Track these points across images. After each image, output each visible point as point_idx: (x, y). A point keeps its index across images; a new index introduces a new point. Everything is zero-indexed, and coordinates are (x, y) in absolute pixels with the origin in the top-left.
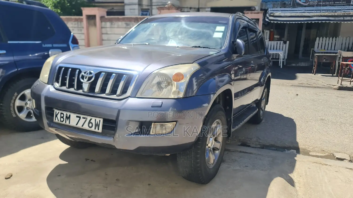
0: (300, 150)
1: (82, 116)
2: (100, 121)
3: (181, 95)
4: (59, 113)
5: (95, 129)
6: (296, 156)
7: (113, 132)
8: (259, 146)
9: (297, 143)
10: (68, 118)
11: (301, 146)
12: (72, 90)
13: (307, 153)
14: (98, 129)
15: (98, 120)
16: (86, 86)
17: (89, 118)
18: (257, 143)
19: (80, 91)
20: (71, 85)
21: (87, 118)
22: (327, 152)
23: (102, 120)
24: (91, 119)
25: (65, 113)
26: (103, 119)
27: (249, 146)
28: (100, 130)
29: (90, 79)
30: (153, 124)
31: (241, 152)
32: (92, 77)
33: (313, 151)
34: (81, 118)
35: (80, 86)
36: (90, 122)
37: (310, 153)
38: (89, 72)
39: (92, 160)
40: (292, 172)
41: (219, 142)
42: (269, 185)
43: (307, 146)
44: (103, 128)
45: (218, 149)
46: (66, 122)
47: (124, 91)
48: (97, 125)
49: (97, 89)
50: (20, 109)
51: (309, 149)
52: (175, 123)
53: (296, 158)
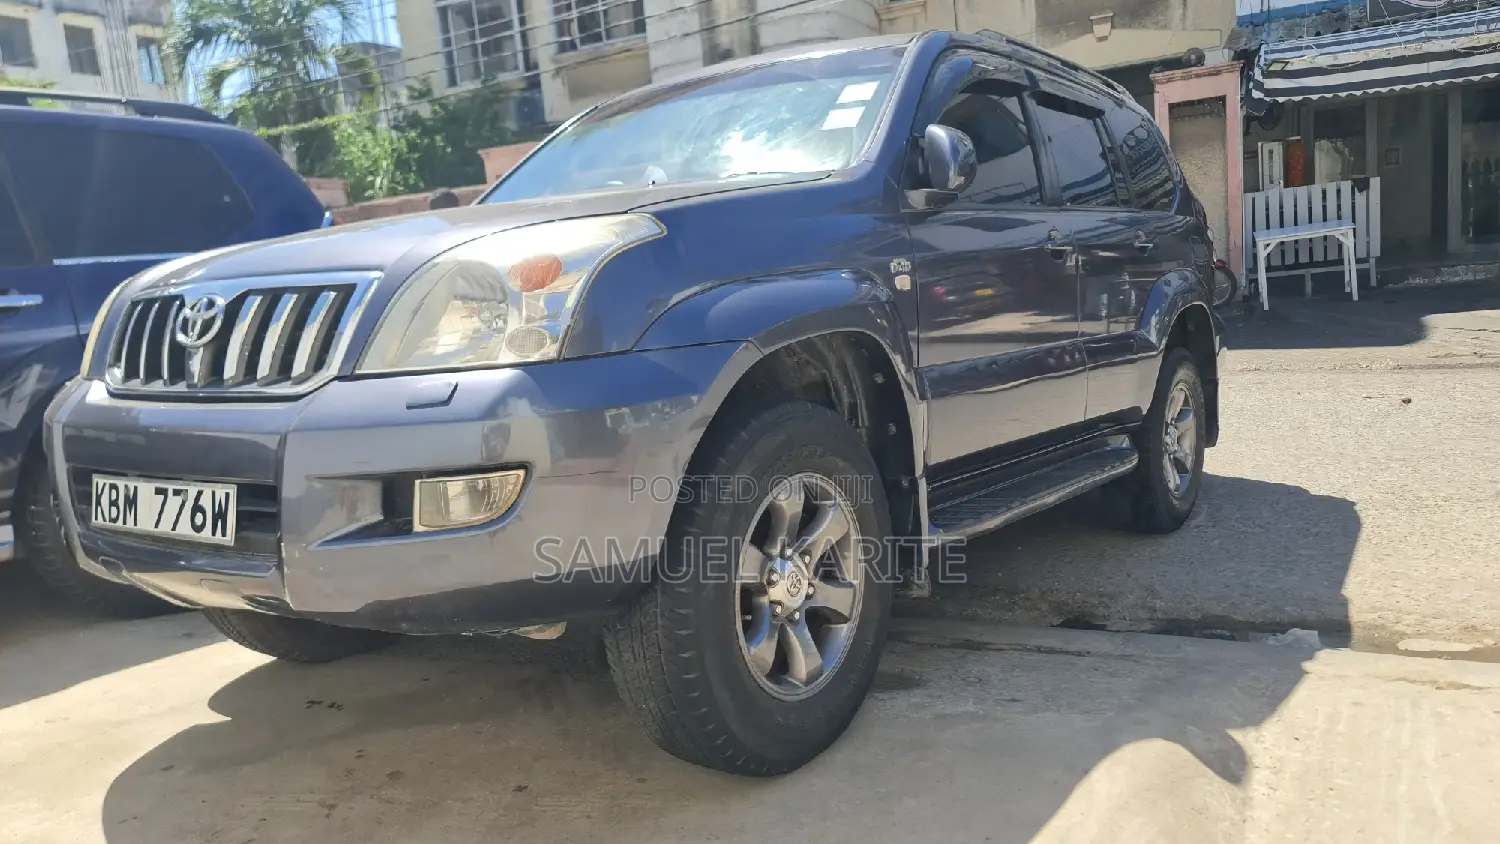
0: (1357, 633)
1: (171, 487)
2: (227, 495)
3: (550, 351)
4: (105, 484)
5: (214, 534)
6: (1310, 657)
7: (271, 538)
8: (1148, 626)
9: (1344, 603)
10: (132, 502)
11: (1358, 615)
12: (158, 386)
13: (1385, 644)
14: (224, 535)
15: (221, 491)
16: (196, 365)
17: (193, 490)
18: (1143, 614)
19: (181, 387)
20: (153, 373)
21: (187, 491)
22: (1487, 633)
23: (233, 491)
24: (200, 493)
25: (121, 483)
26: (235, 487)
27: (1102, 628)
28: (230, 539)
29: (207, 326)
30: (417, 482)
31: (1039, 650)
32: (213, 319)
33: (1419, 635)
34: (170, 493)
36: (197, 508)
37: (1402, 646)
38: (205, 300)
39: (332, 706)
40: (1255, 720)
41: (851, 585)
43: (1391, 616)
44: (239, 527)
45: (843, 619)
46: (125, 523)
47: (319, 362)
48: (220, 515)
49: (231, 368)
51: (1400, 628)
52: (521, 473)
53: (1307, 665)
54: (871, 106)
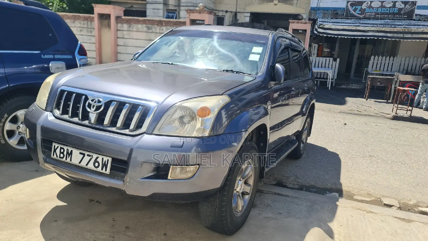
0: (344, 193)
1: (86, 153)
2: (108, 160)
3: (207, 134)
4: (58, 147)
5: (102, 169)
6: (338, 201)
7: (123, 174)
8: (297, 187)
9: (341, 185)
10: (70, 154)
11: (344, 188)
12: (76, 120)
13: (351, 197)
14: (106, 170)
15: (105, 159)
16: (93, 117)
17: (95, 156)
18: (295, 183)
19: (86, 122)
20: (75, 114)
21: (93, 156)
22: (373, 196)
23: (110, 160)
24: (97, 158)
25: (66, 148)
26: (111, 158)
27: (285, 187)
28: (108, 172)
29: (98, 108)
30: (171, 167)
31: (275, 194)
32: (101, 106)
33: (358, 195)
34: (86, 155)
35: (86, 116)
36: (96, 161)
37: (356, 197)
38: (97, 99)
39: (97, 202)
40: (331, 220)
41: (250, 185)
42: (304, 237)
43: (351, 189)
44: (111, 169)
45: (248, 194)
46: (66, 159)
47: (139, 125)
48: (105, 165)
49: (107, 121)
50: (11, 134)
51: (353, 192)
52: (198, 166)
53: (338, 203)
54: (262, 55)
